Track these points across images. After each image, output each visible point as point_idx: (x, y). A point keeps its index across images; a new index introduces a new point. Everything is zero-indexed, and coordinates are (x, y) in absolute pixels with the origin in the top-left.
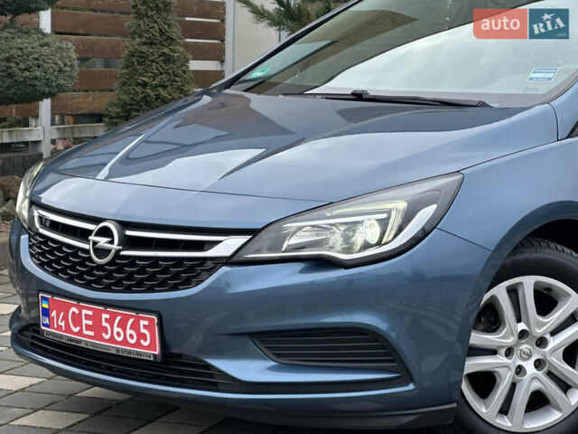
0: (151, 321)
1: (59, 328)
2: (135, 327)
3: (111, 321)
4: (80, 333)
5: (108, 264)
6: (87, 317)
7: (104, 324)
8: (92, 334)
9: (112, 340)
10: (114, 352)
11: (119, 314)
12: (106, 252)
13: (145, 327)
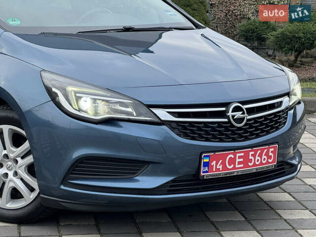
1: (218, 170)
4: (234, 168)
6: (240, 157)
10: (255, 171)
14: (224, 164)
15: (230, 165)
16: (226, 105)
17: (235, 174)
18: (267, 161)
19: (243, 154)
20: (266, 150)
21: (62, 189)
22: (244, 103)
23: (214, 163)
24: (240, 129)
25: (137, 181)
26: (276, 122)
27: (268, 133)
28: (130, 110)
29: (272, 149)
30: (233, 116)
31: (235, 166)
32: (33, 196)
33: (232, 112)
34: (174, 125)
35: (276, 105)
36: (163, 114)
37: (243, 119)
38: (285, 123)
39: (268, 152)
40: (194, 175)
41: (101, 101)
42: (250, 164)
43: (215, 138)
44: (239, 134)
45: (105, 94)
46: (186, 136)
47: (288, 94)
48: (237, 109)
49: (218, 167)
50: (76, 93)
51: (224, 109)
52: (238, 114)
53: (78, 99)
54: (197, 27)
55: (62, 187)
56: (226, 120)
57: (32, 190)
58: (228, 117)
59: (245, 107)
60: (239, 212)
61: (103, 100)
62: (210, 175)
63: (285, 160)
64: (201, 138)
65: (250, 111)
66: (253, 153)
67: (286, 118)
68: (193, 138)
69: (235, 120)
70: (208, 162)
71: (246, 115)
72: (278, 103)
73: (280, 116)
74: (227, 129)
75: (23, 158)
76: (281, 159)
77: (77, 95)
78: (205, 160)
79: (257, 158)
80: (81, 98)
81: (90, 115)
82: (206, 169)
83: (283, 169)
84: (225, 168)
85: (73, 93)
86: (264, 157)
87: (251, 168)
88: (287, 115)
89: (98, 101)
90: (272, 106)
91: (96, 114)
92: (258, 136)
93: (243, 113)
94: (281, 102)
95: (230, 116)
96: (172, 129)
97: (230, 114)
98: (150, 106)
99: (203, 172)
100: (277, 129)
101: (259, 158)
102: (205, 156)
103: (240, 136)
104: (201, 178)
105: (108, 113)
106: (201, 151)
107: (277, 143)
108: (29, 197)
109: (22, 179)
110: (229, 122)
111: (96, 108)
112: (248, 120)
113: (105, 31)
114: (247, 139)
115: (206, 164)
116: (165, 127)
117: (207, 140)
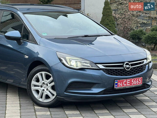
0: (141, 78)
1: (120, 86)
2: (138, 80)
3: (134, 81)
5: (130, 70)
6: (128, 81)
7: (132, 82)
8: (129, 84)
9: (134, 84)
10: (134, 87)
11: (135, 79)
12: (129, 68)
13: (140, 80)
14: (123, 84)
15: (125, 84)
16: (123, 63)
17: (127, 88)
18: (139, 83)
19: (129, 80)
20: (138, 79)
21: (65, 94)
22: (130, 62)
23: (119, 83)
24: (128, 71)
25: (92, 90)
26: (142, 69)
27: (139, 73)
28: (88, 65)
29: (140, 79)
30: (126, 67)
31: (127, 85)
32: (54, 97)
33: (125, 65)
34: (105, 70)
35: (142, 63)
36: (101, 66)
37: (130, 68)
38: (145, 69)
39: (139, 80)
40: (112, 88)
41: (78, 62)
42: (132, 84)
43: (119, 75)
44: (128, 73)
45: (80, 59)
46: (109, 74)
47: (146, 59)
48: (127, 64)
49: (121, 85)
50: (69, 59)
51: (122, 64)
52: (128, 66)
53: (70, 61)
54: (112, 34)
55: (65, 93)
56: (123, 68)
57: (53, 95)
58: (124, 67)
59: (130, 63)
60: (129, 103)
61: (79, 62)
62: (118, 88)
63: (145, 83)
64: (114, 74)
65: (132, 65)
66: (133, 80)
67: (145, 68)
68: (112, 75)
69: (126, 68)
70: (117, 83)
71: (130, 66)
72: (142, 62)
73: (143, 67)
74: (124, 71)
75: (50, 83)
76: (144, 83)
77: (70, 60)
78: (116, 83)
79: (135, 82)
80: (71, 61)
81: (75, 67)
82: (116, 86)
83: (145, 86)
84: (123, 85)
85: (68, 59)
86: (137, 81)
87: (133, 86)
88: (146, 66)
89: (77, 62)
90: (140, 63)
91: (77, 67)
92: (135, 74)
93: (129, 66)
94: (143, 62)
95: (125, 67)
96: (104, 71)
97: (125, 66)
98: (96, 63)
99: (115, 87)
100: (142, 71)
101: (136, 82)
102: (116, 81)
103: (128, 74)
104: (115, 89)
105: (81, 66)
106: (114, 79)
107: (142, 76)
108: (52, 98)
109: (49, 91)
110: (124, 69)
111: (77, 65)
112: (131, 68)
113: (78, 37)
114: (131, 75)
115: (116, 84)
116: (101, 71)
117: (117, 75)
